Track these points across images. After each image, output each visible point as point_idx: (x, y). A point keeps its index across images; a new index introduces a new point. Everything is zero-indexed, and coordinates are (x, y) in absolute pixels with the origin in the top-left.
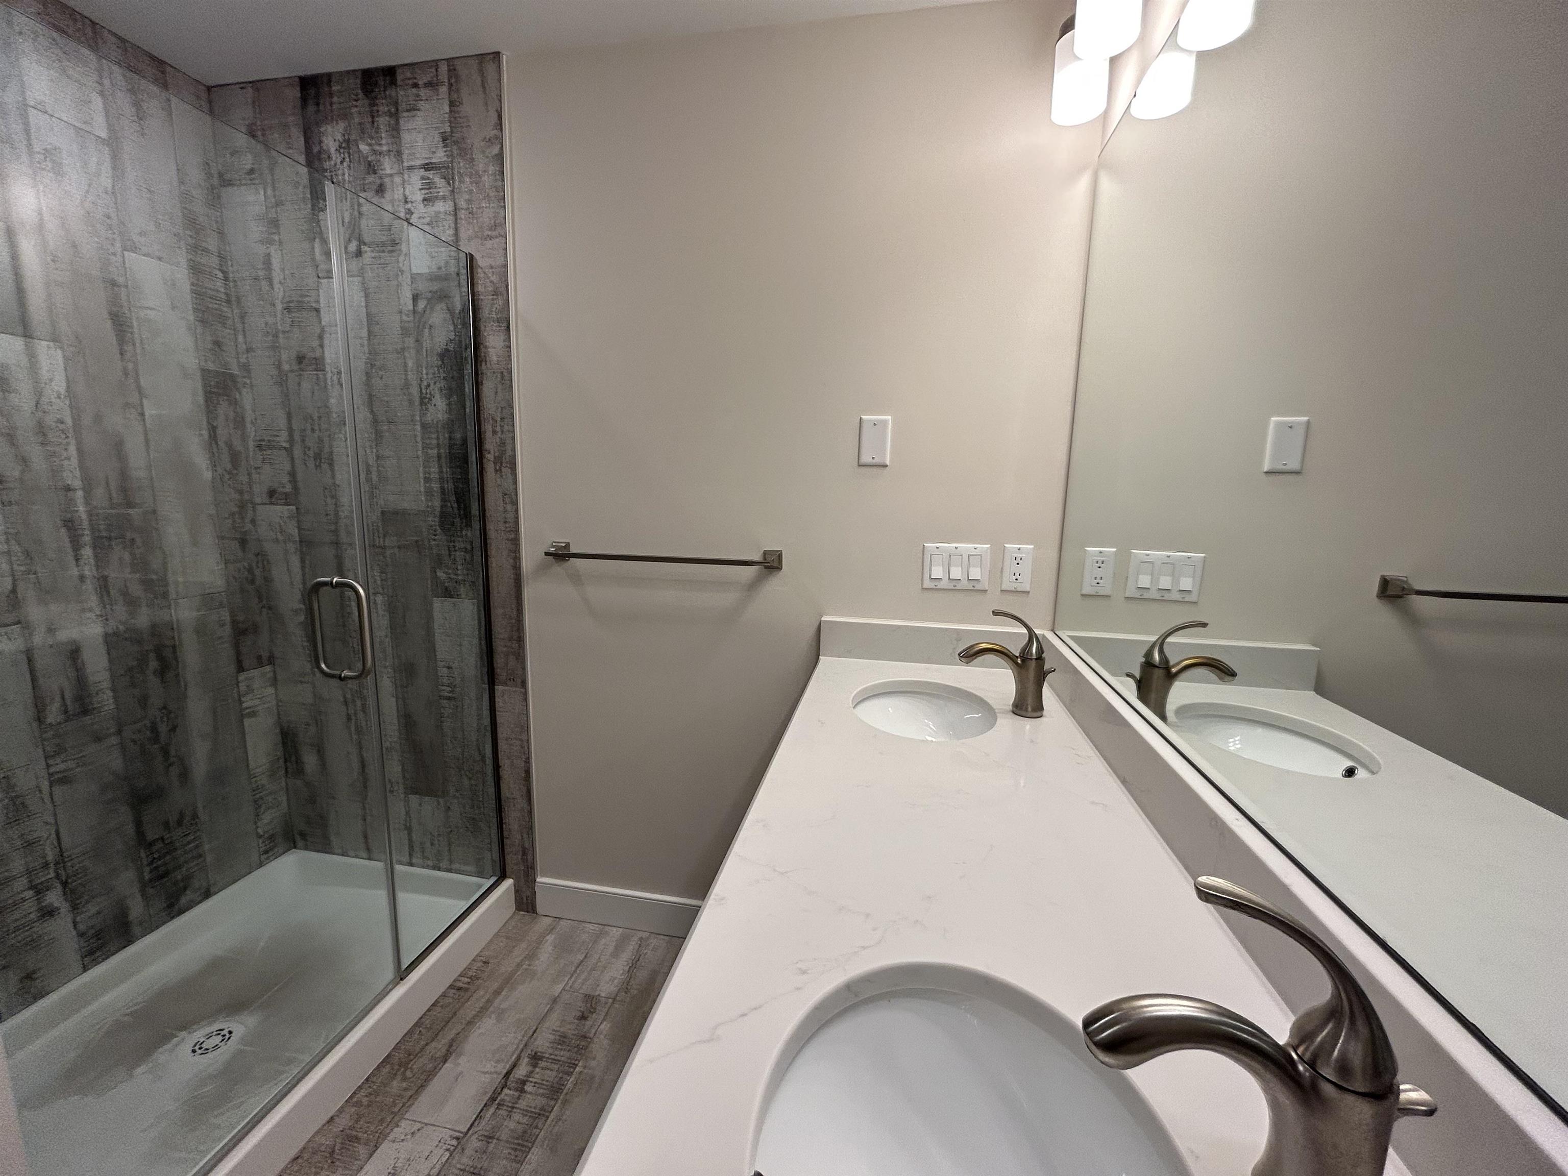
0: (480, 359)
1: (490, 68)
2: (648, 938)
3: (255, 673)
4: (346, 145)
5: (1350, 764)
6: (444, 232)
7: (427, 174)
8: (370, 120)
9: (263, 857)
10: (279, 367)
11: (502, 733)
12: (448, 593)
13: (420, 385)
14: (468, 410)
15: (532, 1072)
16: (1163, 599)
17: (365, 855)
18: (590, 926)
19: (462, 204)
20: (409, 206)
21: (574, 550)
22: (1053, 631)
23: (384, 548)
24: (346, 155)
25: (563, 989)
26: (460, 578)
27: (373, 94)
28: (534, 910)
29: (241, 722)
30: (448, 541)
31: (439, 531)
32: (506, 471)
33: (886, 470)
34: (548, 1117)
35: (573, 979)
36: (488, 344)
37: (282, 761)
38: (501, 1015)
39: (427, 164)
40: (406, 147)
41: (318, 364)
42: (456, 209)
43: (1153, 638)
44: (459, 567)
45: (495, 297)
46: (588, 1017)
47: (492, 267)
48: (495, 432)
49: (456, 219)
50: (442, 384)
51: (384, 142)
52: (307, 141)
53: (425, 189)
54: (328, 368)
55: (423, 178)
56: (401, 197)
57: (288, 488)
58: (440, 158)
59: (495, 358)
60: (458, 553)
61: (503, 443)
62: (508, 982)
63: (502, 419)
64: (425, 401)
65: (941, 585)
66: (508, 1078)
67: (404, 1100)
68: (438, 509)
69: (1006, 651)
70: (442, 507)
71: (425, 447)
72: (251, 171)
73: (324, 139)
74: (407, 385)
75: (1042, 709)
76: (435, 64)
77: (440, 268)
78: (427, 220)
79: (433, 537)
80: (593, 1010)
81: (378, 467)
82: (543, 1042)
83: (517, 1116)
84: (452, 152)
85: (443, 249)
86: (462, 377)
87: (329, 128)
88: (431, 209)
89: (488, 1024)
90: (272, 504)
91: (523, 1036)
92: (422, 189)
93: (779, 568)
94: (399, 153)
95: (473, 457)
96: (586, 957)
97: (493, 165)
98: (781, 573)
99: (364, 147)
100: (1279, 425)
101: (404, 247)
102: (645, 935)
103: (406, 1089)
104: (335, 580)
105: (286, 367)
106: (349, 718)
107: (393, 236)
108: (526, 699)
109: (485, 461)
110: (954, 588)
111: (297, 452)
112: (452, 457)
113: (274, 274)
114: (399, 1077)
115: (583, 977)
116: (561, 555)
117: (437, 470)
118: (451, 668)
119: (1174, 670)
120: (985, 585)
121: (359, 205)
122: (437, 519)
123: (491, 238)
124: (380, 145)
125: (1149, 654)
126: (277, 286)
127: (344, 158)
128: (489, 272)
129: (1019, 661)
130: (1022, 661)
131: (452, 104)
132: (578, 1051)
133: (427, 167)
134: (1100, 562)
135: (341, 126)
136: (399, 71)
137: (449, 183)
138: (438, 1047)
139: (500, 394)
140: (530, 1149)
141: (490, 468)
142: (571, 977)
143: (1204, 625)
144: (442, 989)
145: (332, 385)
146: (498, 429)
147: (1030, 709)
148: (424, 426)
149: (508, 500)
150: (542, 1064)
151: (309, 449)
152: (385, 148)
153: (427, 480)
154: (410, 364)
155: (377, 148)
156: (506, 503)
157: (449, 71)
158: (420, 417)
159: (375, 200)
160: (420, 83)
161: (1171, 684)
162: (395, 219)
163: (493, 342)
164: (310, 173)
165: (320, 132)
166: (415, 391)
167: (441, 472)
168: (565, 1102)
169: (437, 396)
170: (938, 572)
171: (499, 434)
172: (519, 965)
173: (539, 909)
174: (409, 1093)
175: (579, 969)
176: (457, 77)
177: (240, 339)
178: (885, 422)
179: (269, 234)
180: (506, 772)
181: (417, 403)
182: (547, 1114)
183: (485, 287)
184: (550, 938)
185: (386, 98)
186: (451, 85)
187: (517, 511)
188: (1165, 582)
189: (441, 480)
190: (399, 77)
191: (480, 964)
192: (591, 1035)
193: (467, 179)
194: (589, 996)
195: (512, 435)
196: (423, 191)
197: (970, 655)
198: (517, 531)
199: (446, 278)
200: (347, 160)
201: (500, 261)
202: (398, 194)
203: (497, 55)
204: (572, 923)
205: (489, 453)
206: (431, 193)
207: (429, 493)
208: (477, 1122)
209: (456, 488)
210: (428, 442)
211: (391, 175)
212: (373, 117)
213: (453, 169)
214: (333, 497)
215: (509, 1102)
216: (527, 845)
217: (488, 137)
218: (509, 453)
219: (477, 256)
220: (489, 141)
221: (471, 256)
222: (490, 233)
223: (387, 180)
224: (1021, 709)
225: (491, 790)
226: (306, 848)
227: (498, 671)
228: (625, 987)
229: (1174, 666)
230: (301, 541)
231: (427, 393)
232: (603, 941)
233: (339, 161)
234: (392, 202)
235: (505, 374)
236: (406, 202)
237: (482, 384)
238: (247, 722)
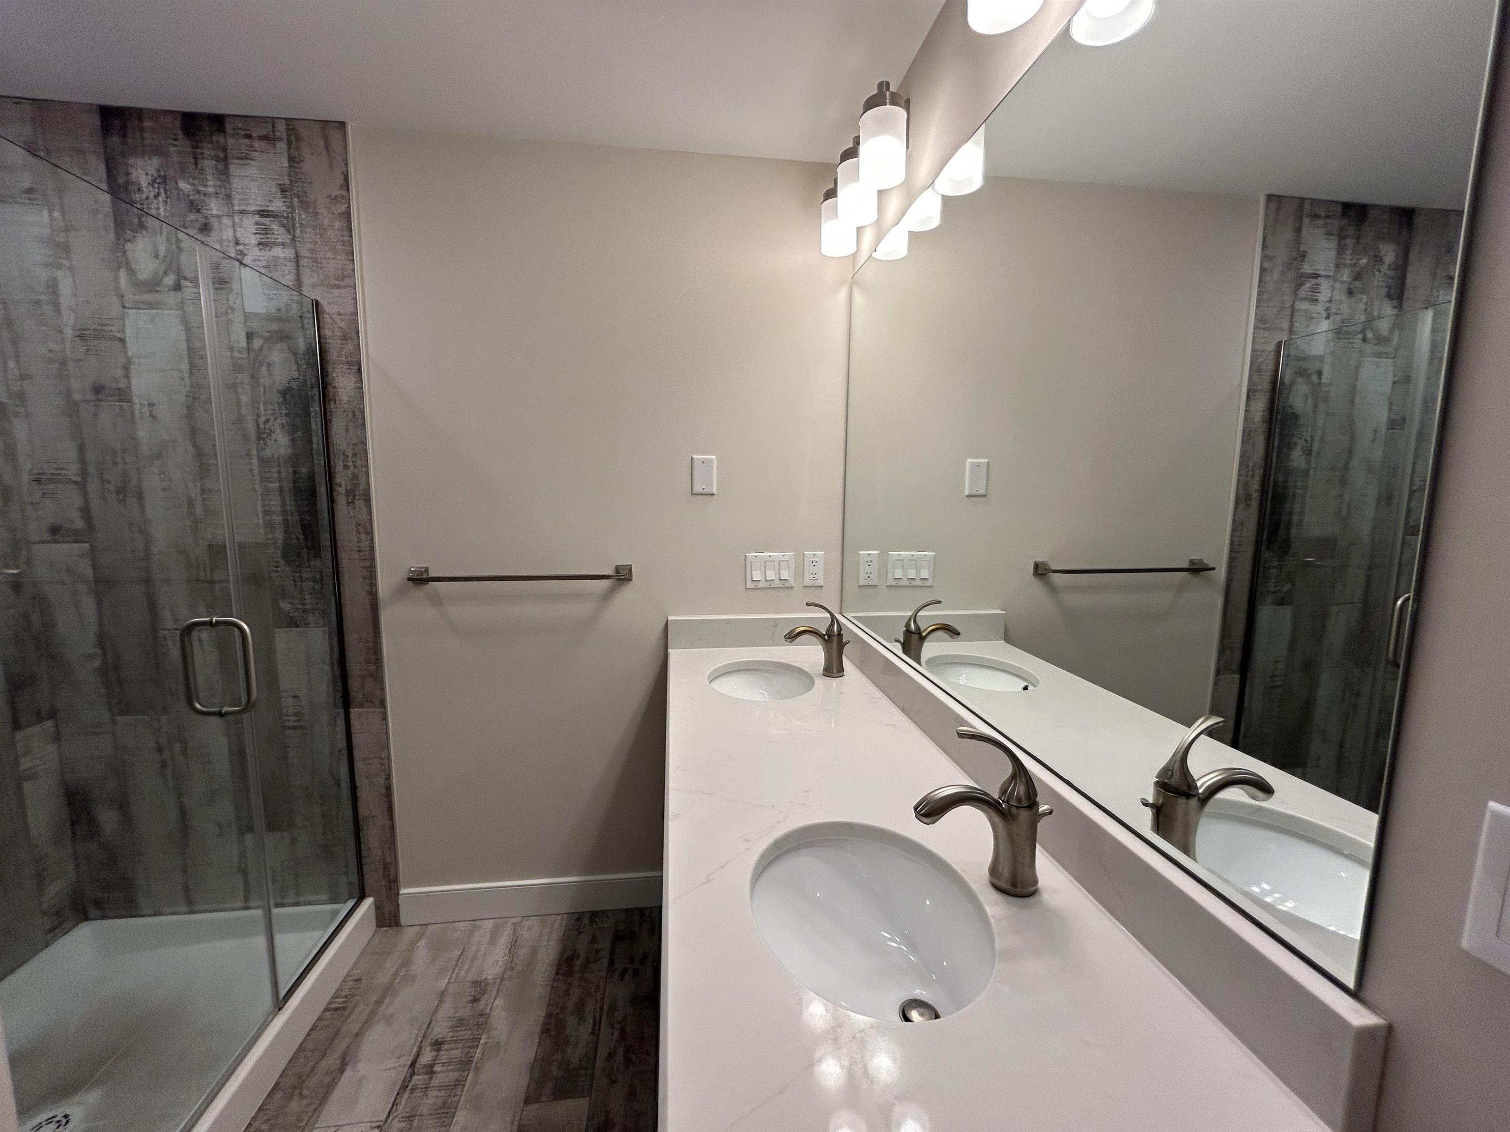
0: (327, 398)
1: (335, 136)
2: (521, 921)
3: (35, 729)
4: (161, 180)
5: (1025, 684)
6: (284, 276)
7: (263, 220)
8: (192, 161)
9: (49, 937)
10: (68, 393)
11: (358, 754)
12: (292, 623)
13: (257, 421)
14: (315, 446)
15: (437, 1056)
16: (912, 586)
17: (185, 909)
18: (461, 924)
19: (304, 252)
20: (240, 247)
21: (432, 574)
22: (841, 613)
23: (211, 582)
24: (162, 191)
25: (449, 983)
26: (308, 607)
27: (197, 138)
28: (397, 924)
29: (19, 787)
30: (293, 572)
31: (282, 562)
32: (359, 503)
33: (714, 496)
34: (464, 1085)
35: (456, 971)
36: (337, 384)
37: (68, 824)
38: (389, 1019)
39: (263, 211)
40: (237, 193)
41: (123, 395)
42: (297, 256)
43: (910, 613)
44: (307, 597)
45: (344, 341)
46: (480, 998)
47: (340, 314)
48: (346, 467)
49: (298, 266)
50: (284, 420)
51: (210, 183)
52: (109, 170)
53: (260, 234)
54: (136, 400)
55: (257, 223)
56: (231, 238)
57: (80, 524)
58: (278, 207)
59: (345, 398)
60: (305, 584)
61: (355, 477)
62: (388, 991)
63: (354, 455)
64: (262, 436)
65: (760, 585)
66: (414, 1067)
67: (310, 1114)
68: (280, 541)
69: (817, 631)
70: (285, 539)
71: (264, 480)
72: (30, 191)
73: (132, 170)
74: (240, 420)
75: (843, 671)
76: (273, 121)
77: (279, 310)
78: (264, 263)
79: (275, 569)
80: (484, 992)
81: (204, 500)
82: (440, 1030)
83: (433, 1093)
84: (292, 203)
85: (284, 293)
86: (308, 414)
87: (140, 162)
88: (268, 254)
89: (378, 1031)
90: (56, 542)
91: (419, 1030)
92: (257, 233)
93: (630, 579)
94: (228, 197)
95: (322, 490)
96: (463, 951)
97: (339, 221)
98: (632, 582)
99: (183, 185)
100: (972, 464)
101: (235, 286)
102: (517, 920)
103: (308, 1105)
104: (214, 619)
105: (77, 397)
106: (164, 764)
107: (221, 274)
108: (385, 718)
109: (335, 494)
110: (770, 587)
111: (93, 486)
112: (297, 492)
113: (62, 300)
114: (296, 1098)
115: (466, 967)
116: (420, 579)
117: (279, 503)
118: (299, 697)
119: (924, 634)
120: (792, 583)
121: (178, 241)
122: (279, 552)
123: (339, 287)
124: (206, 186)
125: (908, 625)
126: (65, 312)
127: (158, 193)
128: (337, 319)
129: (826, 638)
130: (828, 637)
131: (291, 159)
132: (478, 1027)
133: (263, 213)
134: (869, 562)
135: (156, 162)
136: (228, 120)
137: (289, 231)
138: (331, 1061)
139: (351, 431)
140: (454, 1113)
141: (341, 501)
142: (453, 973)
143: (939, 602)
144: (318, 1014)
145: (142, 417)
146: (350, 464)
147: (835, 671)
148: (263, 461)
149: (361, 530)
150: (446, 1047)
151: (109, 482)
152: (211, 190)
153: (266, 513)
154: (244, 399)
155: (202, 188)
156: (360, 533)
157: (288, 129)
158: (257, 450)
159: (199, 237)
160: (255, 135)
161: (922, 645)
162: (224, 258)
163: (343, 384)
164: (113, 203)
165: (127, 165)
166: (250, 426)
167: (284, 504)
168: (477, 1069)
169: (278, 431)
170: (757, 575)
171: (352, 468)
172: (396, 974)
173: (403, 920)
174: (313, 1107)
175: (460, 961)
176: (298, 138)
177: (11, 365)
178: (711, 460)
179: (56, 257)
180: (364, 793)
181: (253, 437)
182: (463, 1083)
183: (333, 332)
184: (422, 943)
185: (211, 142)
186: (289, 143)
187: (372, 540)
188: (912, 574)
189: (284, 513)
190: (229, 127)
191: (352, 983)
192: (488, 1011)
193: (310, 230)
194: (476, 981)
195: (364, 470)
196: (258, 236)
197: (792, 637)
198: (372, 558)
199: (288, 320)
200: (163, 195)
201: (351, 309)
202: (228, 234)
203: (342, 125)
204: (441, 926)
205: (340, 486)
206: (267, 238)
207: (270, 526)
208: (394, 1108)
209: (302, 520)
210: (267, 475)
211: (218, 216)
212: (195, 158)
213: (293, 219)
214: (141, 532)
215: (422, 1085)
216: (388, 860)
217: (333, 195)
218: (362, 486)
219: (323, 302)
220: (336, 200)
221: (317, 301)
222: (337, 283)
223: (213, 221)
224: (830, 672)
225: (348, 812)
226: (104, 917)
227: (352, 694)
228: (510, 966)
229: (924, 631)
230: (96, 582)
231: (265, 428)
232: (477, 934)
233: (152, 195)
234: (221, 242)
235: (357, 413)
236: (237, 243)
237: (331, 422)
238: (27, 786)
